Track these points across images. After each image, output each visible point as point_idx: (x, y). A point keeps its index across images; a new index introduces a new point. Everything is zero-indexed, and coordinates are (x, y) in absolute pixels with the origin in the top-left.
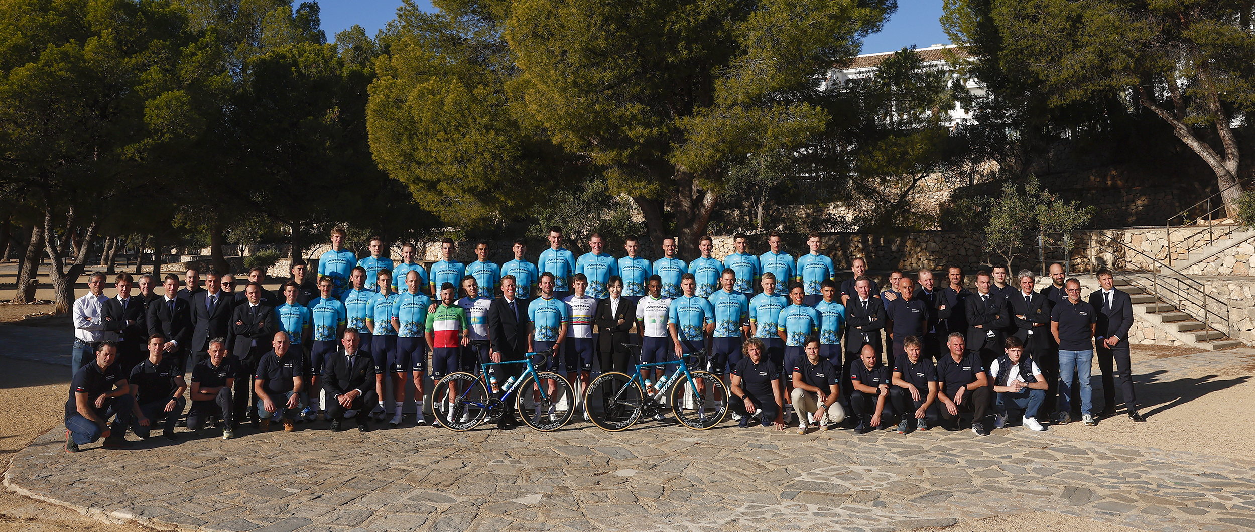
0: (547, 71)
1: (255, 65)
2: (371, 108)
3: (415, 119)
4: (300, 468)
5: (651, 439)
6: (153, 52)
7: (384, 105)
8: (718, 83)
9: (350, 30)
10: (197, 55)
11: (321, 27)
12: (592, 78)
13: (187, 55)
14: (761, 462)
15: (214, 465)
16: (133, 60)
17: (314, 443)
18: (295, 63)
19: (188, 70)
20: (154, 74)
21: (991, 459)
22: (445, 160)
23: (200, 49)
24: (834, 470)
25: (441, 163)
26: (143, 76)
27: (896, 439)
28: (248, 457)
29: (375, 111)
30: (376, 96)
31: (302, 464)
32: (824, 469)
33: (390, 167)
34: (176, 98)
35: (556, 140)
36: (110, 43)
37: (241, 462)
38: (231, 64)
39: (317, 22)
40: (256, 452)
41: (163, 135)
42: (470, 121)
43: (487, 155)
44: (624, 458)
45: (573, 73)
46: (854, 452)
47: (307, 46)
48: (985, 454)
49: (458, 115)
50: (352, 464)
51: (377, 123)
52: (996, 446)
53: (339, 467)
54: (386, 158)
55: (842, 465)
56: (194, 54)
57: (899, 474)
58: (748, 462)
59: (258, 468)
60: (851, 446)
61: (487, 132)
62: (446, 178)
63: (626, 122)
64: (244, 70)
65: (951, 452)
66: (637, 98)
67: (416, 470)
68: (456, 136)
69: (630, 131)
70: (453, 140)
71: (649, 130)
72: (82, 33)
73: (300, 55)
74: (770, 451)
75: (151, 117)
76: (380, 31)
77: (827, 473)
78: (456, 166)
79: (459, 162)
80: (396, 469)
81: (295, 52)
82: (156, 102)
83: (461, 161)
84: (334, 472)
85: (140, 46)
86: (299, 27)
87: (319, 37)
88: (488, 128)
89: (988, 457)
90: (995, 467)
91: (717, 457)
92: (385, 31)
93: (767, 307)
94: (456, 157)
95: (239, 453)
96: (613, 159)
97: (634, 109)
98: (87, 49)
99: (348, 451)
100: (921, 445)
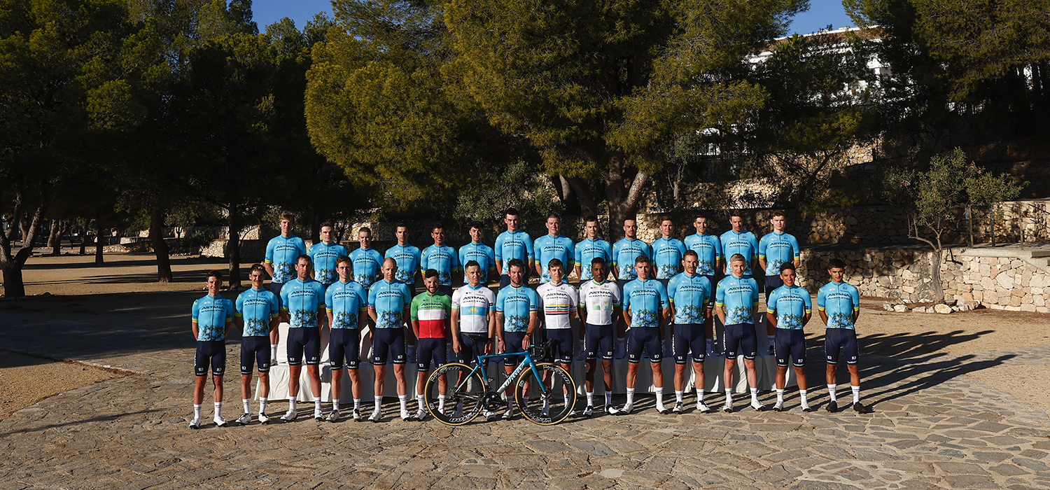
0: (486, 53)
1: (192, 55)
2: (309, 93)
3: (354, 103)
4: (260, 471)
5: (625, 431)
6: (95, 43)
7: (321, 90)
8: (657, 62)
9: (280, 23)
10: (137, 45)
11: (253, 20)
12: (531, 58)
13: (128, 46)
14: (751, 457)
15: (168, 468)
16: (76, 51)
17: (271, 440)
18: (231, 53)
19: (128, 60)
20: (96, 63)
21: (999, 451)
22: (384, 143)
23: (140, 39)
24: (835, 466)
25: (380, 147)
26: (85, 67)
27: (884, 427)
28: (203, 458)
29: (313, 96)
30: (314, 81)
31: (262, 467)
32: (824, 465)
33: (327, 151)
34: (118, 88)
35: (493, 121)
36: (54, 34)
37: (196, 465)
38: (168, 55)
39: (250, 14)
40: (211, 452)
41: (105, 123)
42: (408, 105)
43: (426, 138)
44: (602, 454)
45: (512, 55)
46: (847, 443)
47: (241, 36)
48: (989, 444)
49: (397, 98)
50: (314, 466)
51: (316, 107)
52: (995, 434)
53: (301, 470)
54: (325, 142)
55: (841, 461)
56: (134, 45)
57: (908, 470)
58: (738, 457)
59: (216, 472)
60: (840, 436)
61: (425, 115)
62: (384, 161)
63: (565, 103)
64: (181, 61)
65: (950, 442)
66: (574, 79)
67: (385, 473)
68: (395, 119)
69: (569, 111)
70: (391, 123)
71: (587, 110)
72: (27, 25)
73: (236, 45)
74: (757, 444)
75: (94, 105)
76: (309, 23)
77: (829, 471)
78: (394, 148)
79: (397, 145)
80: (363, 472)
81: (231, 43)
82: (99, 91)
83: (399, 144)
84: (297, 476)
85: (81, 37)
86: (233, 19)
87: (252, 28)
88: (425, 111)
89: (994, 449)
90: (1008, 461)
91: (702, 452)
92: (313, 23)
93: (737, 290)
94: (394, 140)
95: (193, 454)
96: (550, 140)
97: (573, 89)
98: (31, 41)
99: (308, 450)
100: (913, 433)
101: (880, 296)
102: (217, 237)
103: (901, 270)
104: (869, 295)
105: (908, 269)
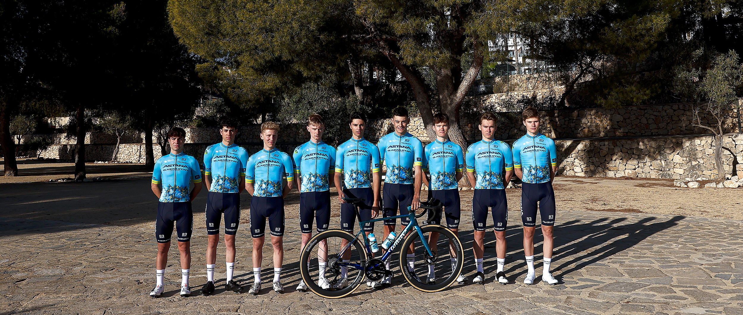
101: (653, 177)
102: (52, 143)
103: (672, 154)
104: (644, 176)
105: (678, 154)
